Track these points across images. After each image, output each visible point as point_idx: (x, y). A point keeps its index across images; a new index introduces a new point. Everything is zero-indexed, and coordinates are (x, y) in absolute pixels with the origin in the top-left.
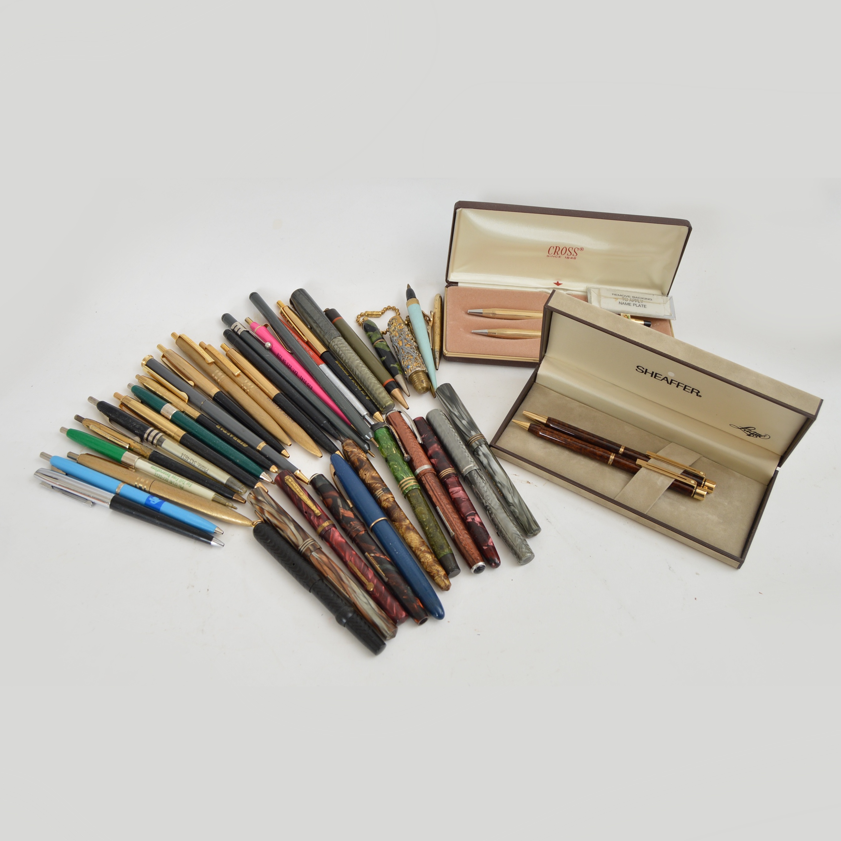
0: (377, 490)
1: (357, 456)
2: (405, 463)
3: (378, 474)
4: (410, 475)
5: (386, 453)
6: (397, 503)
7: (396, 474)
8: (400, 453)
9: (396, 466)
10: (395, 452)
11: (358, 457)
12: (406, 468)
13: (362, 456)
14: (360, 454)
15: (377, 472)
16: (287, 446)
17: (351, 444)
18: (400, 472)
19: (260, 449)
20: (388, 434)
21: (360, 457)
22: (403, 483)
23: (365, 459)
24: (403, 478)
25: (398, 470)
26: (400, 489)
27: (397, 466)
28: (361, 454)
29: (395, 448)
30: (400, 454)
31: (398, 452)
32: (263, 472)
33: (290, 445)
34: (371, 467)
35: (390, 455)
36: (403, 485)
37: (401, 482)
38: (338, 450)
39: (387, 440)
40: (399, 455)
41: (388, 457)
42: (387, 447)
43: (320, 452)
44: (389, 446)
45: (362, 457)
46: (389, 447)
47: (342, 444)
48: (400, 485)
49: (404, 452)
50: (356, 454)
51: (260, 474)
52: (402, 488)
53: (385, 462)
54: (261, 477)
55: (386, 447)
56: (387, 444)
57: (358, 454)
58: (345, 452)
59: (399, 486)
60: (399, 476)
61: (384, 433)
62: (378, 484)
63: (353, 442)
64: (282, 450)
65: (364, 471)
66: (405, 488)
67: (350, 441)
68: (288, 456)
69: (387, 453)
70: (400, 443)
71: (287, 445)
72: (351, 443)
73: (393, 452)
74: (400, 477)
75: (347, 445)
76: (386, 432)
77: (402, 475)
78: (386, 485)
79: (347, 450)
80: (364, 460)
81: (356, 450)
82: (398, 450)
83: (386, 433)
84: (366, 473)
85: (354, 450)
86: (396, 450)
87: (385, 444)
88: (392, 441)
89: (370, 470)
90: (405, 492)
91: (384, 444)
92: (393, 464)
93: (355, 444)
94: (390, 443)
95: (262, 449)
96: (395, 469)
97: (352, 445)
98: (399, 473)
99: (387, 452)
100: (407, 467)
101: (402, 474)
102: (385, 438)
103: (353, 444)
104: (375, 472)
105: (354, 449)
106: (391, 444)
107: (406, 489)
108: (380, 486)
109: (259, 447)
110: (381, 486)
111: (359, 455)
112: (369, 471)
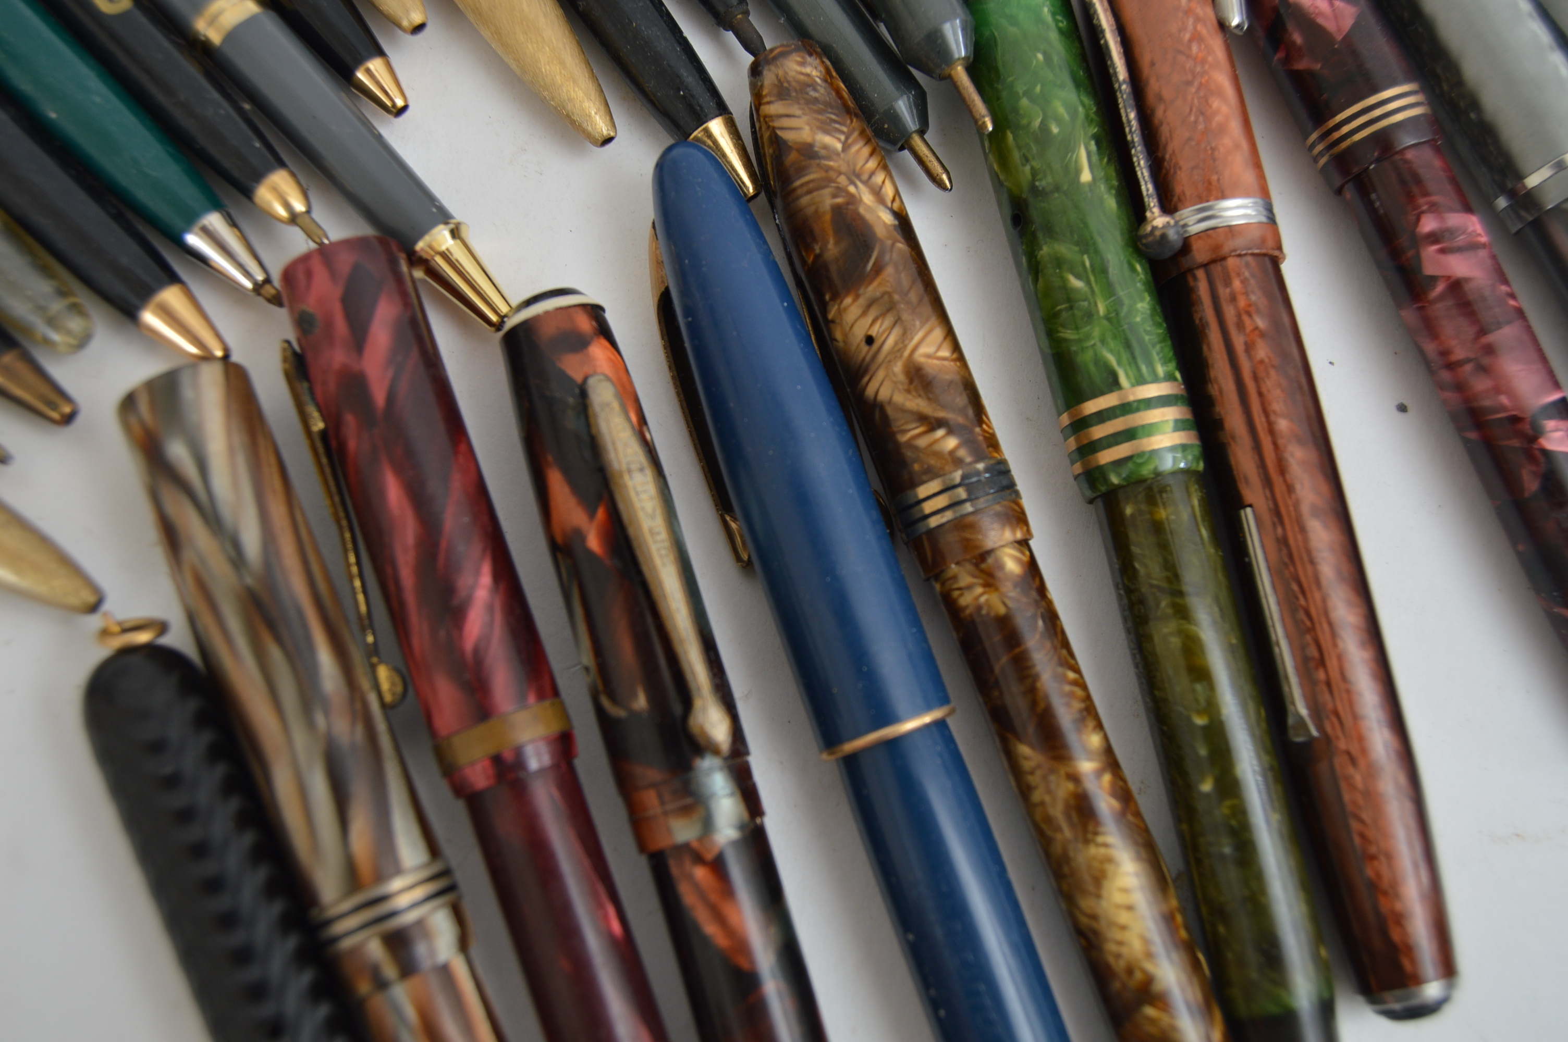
0: (931, 473)
1: (840, 190)
2: (1139, 268)
3: (956, 347)
4: (1160, 370)
5: (1027, 169)
6: (1042, 590)
7: (1069, 334)
8: (1115, 183)
9: (1076, 283)
10: (1086, 176)
11: (839, 200)
12: (1140, 306)
13: (867, 198)
14: (858, 176)
15: (950, 333)
16: (400, 32)
17: (813, 94)
18: (1096, 332)
19: (215, 37)
20: (1061, 31)
21: (853, 200)
22: (1102, 416)
23: (887, 218)
24: (1114, 384)
25: (1090, 315)
26: (1072, 443)
27: (1088, 282)
28: (866, 183)
29: (1093, 146)
30: (1119, 196)
31: (1107, 179)
32: (207, 210)
33: (419, 28)
34: (916, 293)
35: (1057, 188)
36: (1099, 432)
37: (1092, 407)
38: (722, 109)
39: (1050, 76)
40: (1111, 203)
41: (1031, 200)
42: (1044, 127)
43: (602, 108)
44: (1059, 121)
45: (869, 208)
46: (1055, 130)
47: (755, 71)
48: (1080, 425)
49: (1147, 188)
50: (832, 174)
51: (190, 219)
52: (1087, 449)
53: (1009, 221)
54: (193, 240)
55: (1037, 123)
56: (1044, 101)
57: (842, 180)
58: (766, 135)
59: (1065, 419)
60: (1085, 358)
61: (1039, 20)
62: (940, 433)
63: (828, 78)
64: (360, 60)
65: (865, 313)
66: (1106, 457)
67: (808, 70)
68: (400, 103)
69: (1034, 173)
70: (1132, 115)
71: (399, 26)
72: (808, 85)
73: (1078, 172)
74: (1092, 368)
75: (783, 92)
76: (1054, 14)
77: (1112, 359)
78: (992, 442)
79: (779, 133)
80: (880, 232)
81: (839, 146)
82: (1109, 160)
83: (1049, 18)
84: (874, 332)
85: (827, 140)
86: (1095, 158)
87: (1032, 99)
88: (1078, 84)
89: (906, 316)
90: (1106, 480)
91: (1024, 102)
92: (1059, 262)
93: (838, 92)
94: (1066, 105)
95: (232, 36)
96: (1070, 297)
97: (816, 101)
98: (1088, 337)
99: (1036, 164)
100: (1148, 298)
101: (1111, 351)
102: (1040, 56)
103: (821, 92)
104: (938, 333)
105: (827, 132)
106: (1073, 114)
107: (1119, 463)
108: (952, 452)
109: (212, 22)
110: (962, 453)
111: (852, 189)
112: (898, 320)
